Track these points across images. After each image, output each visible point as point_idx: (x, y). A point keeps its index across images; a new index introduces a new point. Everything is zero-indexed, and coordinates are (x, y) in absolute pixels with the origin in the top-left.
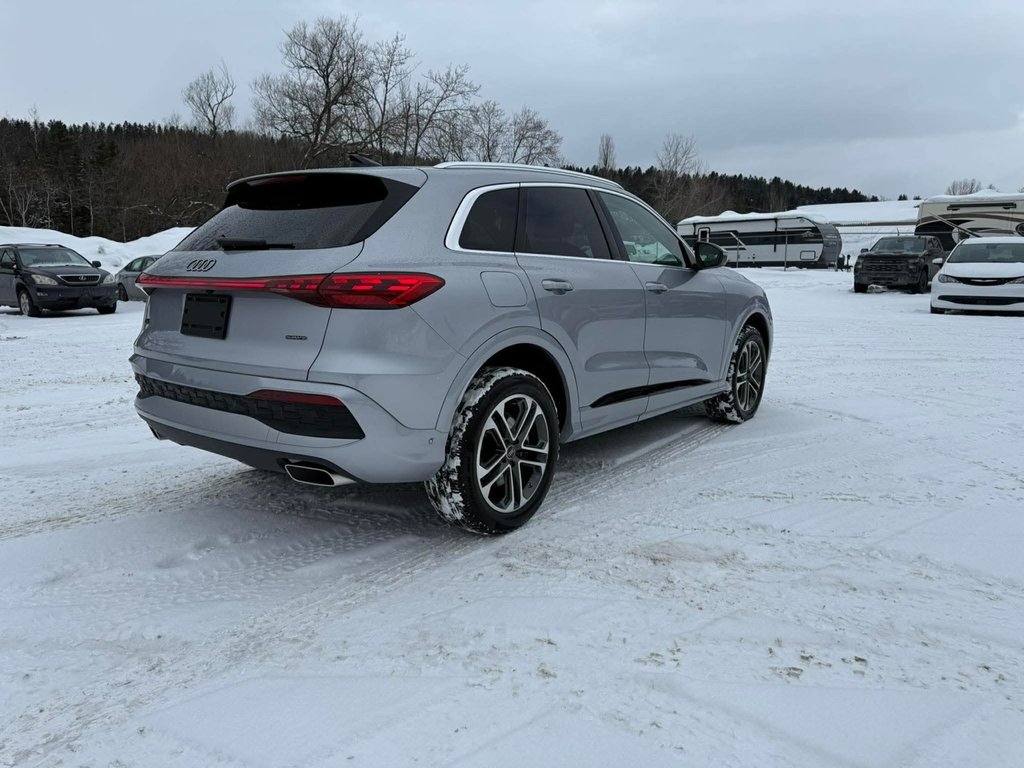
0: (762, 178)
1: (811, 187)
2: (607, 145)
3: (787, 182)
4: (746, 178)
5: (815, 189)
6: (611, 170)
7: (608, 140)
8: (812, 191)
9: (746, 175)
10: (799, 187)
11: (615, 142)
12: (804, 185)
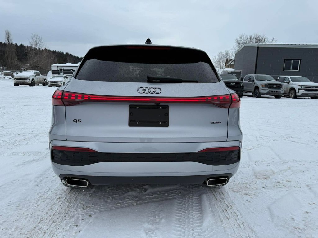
0: (62, 52)
1: (78, 56)
2: (8, 34)
3: (71, 54)
4: (57, 52)
5: (80, 57)
6: (12, 43)
7: (9, 32)
8: (79, 58)
9: (57, 51)
10: (75, 56)
11: (11, 33)
12: (76, 56)
